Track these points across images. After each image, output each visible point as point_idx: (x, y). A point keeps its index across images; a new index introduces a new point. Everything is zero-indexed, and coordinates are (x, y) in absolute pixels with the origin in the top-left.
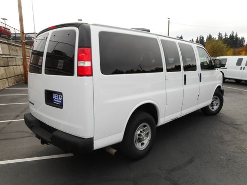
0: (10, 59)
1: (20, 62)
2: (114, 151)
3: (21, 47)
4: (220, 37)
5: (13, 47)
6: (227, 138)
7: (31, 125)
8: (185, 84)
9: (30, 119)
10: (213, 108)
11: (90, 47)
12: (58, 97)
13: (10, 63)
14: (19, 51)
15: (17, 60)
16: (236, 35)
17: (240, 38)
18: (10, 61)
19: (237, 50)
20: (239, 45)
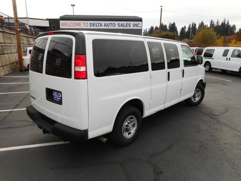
0: (5, 47)
1: (14, 50)
2: (105, 140)
3: (15, 34)
4: (212, 25)
5: (8, 35)
6: (204, 127)
7: (34, 117)
8: (169, 80)
9: (33, 111)
10: (195, 100)
11: (85, 54)
12: (58, 95)
13: (5, 52)
14: (13, 39)
15: (11, 47)
16: (228, 23)
17: (232, 26)
18: (5, 49)
19: (227, 38)
20: (230, 32)
